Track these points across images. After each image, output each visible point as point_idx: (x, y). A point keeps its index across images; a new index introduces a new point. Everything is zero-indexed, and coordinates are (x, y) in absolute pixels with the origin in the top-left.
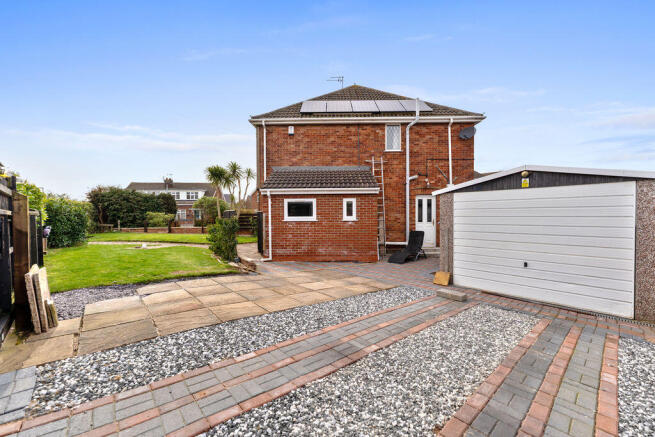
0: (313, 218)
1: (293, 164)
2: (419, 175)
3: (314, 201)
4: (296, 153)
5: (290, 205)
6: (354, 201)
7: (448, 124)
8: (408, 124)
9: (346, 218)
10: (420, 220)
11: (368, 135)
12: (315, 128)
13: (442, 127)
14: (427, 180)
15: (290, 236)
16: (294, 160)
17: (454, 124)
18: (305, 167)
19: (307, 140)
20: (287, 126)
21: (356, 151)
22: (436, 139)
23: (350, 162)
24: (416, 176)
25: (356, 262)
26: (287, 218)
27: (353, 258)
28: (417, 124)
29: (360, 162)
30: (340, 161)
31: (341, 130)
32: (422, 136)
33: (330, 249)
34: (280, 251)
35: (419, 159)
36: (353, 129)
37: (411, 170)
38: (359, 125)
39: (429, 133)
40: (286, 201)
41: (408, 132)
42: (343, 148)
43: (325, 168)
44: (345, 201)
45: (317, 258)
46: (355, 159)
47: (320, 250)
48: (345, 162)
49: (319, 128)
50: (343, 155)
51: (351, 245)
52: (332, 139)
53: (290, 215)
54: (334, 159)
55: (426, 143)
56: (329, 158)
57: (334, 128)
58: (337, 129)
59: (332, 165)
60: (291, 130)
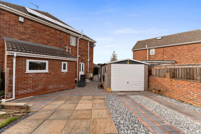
0: (47, 71)
1: (22, 39)
2: (81, 55)
3: (47, 62)
4: (24, 34)
5: (30, 63)
6: (66, 63)
7: (88, 41)
8: (78, 37)
9: (63, 71)
10: (80, 71)
11: (64, 37)
12: (39, 25)
13: (87, 42)
14: (83, 57)
15: (31, 82)
16: (23, 37)
17: (90, 42)
18: (30, 43)
19: (32, 28)
20: (19, 16)
21: (59, 42)
22: (85, 45)
23: (56, 46)
24: (80, 56)
25: (67, 89)
26: (28, 71)
27: (65, 88)
28: (81, 39)
29: (60, 47)
30: (52, 44)
31: (53, 31)
32: (82, 43)
33: (55, 85)
34: (20, 92)
35: (81, 50)
36: (58, 32)
37: (79, 54)
38: (61, 31)
39: (83, 42)
40: (28, 61)
41: (78, 40)
42: (53, 39)
43: (43, 46)
44: (63, 63)
45: (48, 91)
46: (59, 45)
47: (50, 87)
48: (54, 45)
49: (40, 25)
50: (53, 42)
51: (65, 83)
52: (48, 33)
53: (30, 69)
54: (49, 43)
55: (83, 45)
56: (46, 41)
57: (49, 28)
58: (51, 29)
59: (47, 45)
60: (21, 19)
